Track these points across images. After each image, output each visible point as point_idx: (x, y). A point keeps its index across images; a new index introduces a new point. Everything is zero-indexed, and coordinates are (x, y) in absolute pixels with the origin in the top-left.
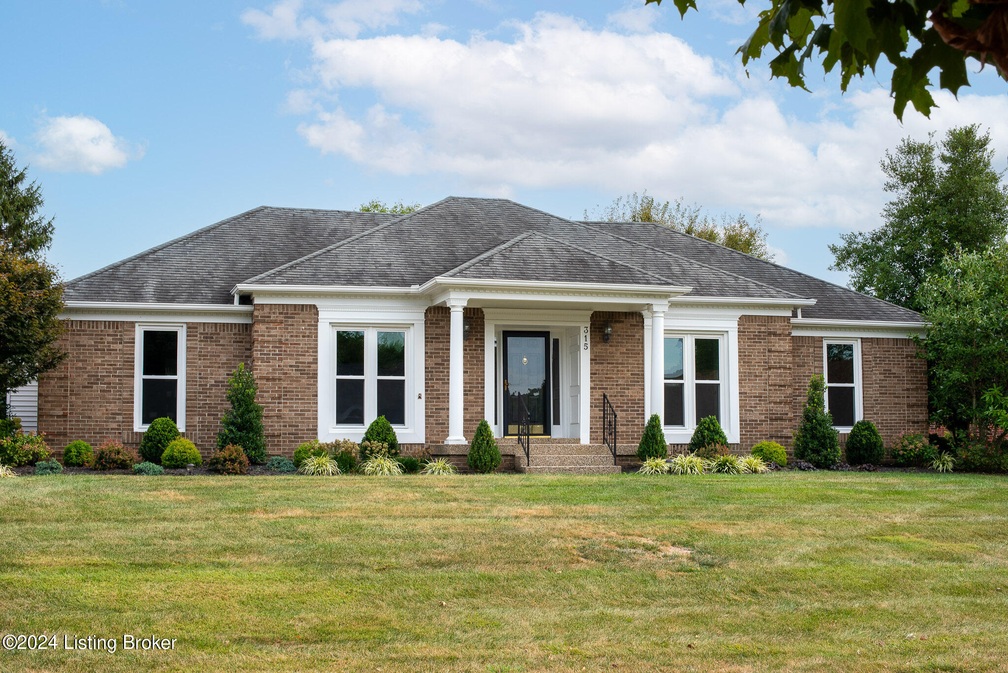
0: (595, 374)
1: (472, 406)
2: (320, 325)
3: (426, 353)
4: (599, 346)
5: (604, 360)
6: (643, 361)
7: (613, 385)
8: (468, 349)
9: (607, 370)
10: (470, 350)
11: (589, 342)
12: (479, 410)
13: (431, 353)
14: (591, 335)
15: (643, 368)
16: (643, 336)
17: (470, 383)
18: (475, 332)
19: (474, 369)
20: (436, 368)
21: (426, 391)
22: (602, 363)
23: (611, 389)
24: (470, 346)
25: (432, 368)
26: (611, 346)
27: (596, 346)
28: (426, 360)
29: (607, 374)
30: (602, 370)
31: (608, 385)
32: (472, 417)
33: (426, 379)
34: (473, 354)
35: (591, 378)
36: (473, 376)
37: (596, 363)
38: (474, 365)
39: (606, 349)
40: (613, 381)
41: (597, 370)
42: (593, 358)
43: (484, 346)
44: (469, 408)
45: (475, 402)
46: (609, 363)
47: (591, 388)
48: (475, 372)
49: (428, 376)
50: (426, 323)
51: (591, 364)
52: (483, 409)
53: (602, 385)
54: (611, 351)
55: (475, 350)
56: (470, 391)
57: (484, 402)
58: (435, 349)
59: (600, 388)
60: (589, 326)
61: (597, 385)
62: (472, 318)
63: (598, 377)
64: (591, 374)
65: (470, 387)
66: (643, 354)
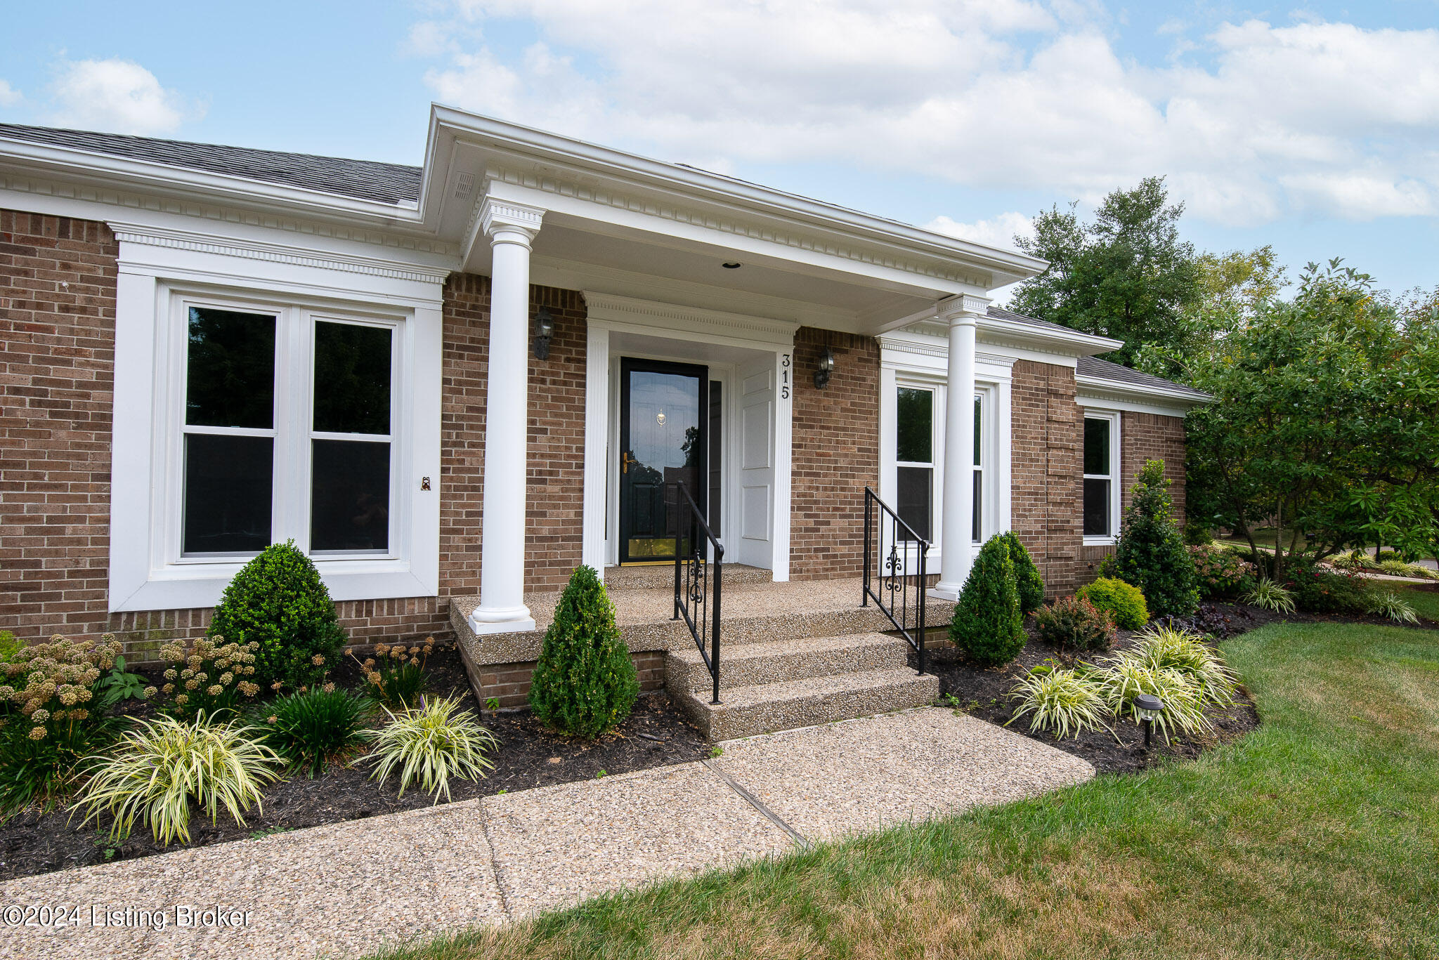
0: (800, 446)
1: (555, 507)
2: (124, 283)
3: (445, 381)
4: (807, 395)
5: (814, 420)
6: (877, 426)
7: (829, 468)
8: (548, 379)
9: (820, 440)
10: (554, 382)
11: (790, 384)
12: (572, 516)
13: (459, 383)
14: (794, 371)
15: (877, 438)
16: (878, 381)
17: (550, 456)
18: (567, 344)
19: (560, 424)
20: (470, 418)
21: (444, 470)
22: (812, 427)
23: (826, 475)
24: (553, 374)
25: (459, 417)
26: (827, 395)
27: (802, 392)
28: (444, 399)
29: (819, 447)
30: (812, 440)
31: (821, 468)
32: (555, 531)
33: (444, 444)
34: (558, 391)
35: (793, 453)
36: (559, 440)
37: (802, 426)
38: (562, 415)
39: (818, 401)
40: (829, 461)
41: (803, 439)
42: (796, 415)
43: (584, 377)
44: (549, 511)
45: (562, 498)
46: (823, 427)
47: (794, 474)
48: (564, 433)
49: (449, 435)
50: (446, 309)
51: (794, 427)
52: (581, 514)
53: (811, 468)
54: (825, 403)
55: (565, 383)
56: (551, 473)
57: (582, 498)
58: (469, 374)
59: (807, 474)
60: (791, 353)
61: (803, 467)
62: (560, 312)
63: (805, 453)
64: (794, 446)
65: (551, 465)
66: (878, 413)
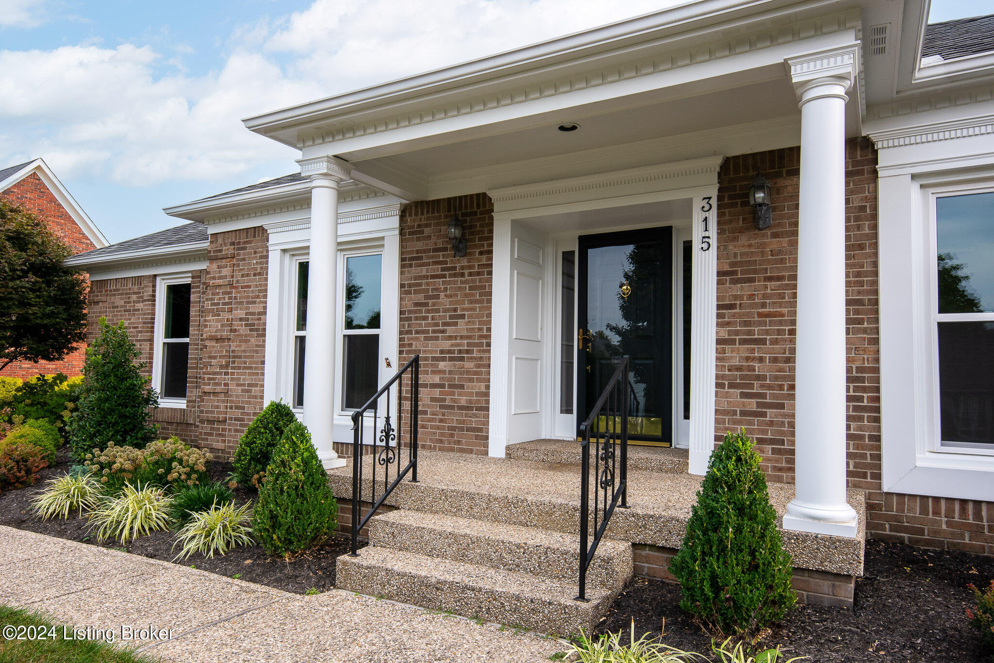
0: (731, 307)
1: (471, 380)
2: (271, 254)
3: (402, 286)
4: (743, 240)
5: (755, 271)
6: (875, 264)
7: (779, 332)
8: (466, 272)
9: (765, 296)
10: (470, 274)
11: (713, 232)
12: (483, 389)
13: (410, 285)
14: (720, 215)
15: (876, 283)
16: (875, 199)
17: (468, 337)
18: (480, 239)
19: (474, 309)
20: (416, 312)
21: (401, 352)
22: (752, 280)
23: (775, 342)
24: (470, 267)
25: (410, 312)
26: (775, 235)
27: (735, 239)
28: (401, 299)
29: (764, 305)
30: (751, 297)
31: (767, 332)
32: (470, 401)
33: (401, 333)
34: (474, 281)
35: (719, 316)
36: (474, 323)
37: (734, 282)
38: (476, 302)
39: (763, 245)
40: (781, 323)
41: (736, 297)
42: (727, 268)
43: (491, 265)
44: (466, 384)
45: (476, 373)
46: (770, 279)
47: (719, 342)
48: (477, 316)
49: (404, 326)
50: (401, 233)
51: (719, 283)
52: (488, 387)
53: (749, 333)
54: (775, 246)
55: (478, 274)
56: (468, 352)
58: (416, 278)
59: (743, 342)
60: (714, 193)
61: (737, 333)
62: (475, 213)
63: (740, 315)
64: (719, 307)
65: (469, 344)
66: (876, 245)
